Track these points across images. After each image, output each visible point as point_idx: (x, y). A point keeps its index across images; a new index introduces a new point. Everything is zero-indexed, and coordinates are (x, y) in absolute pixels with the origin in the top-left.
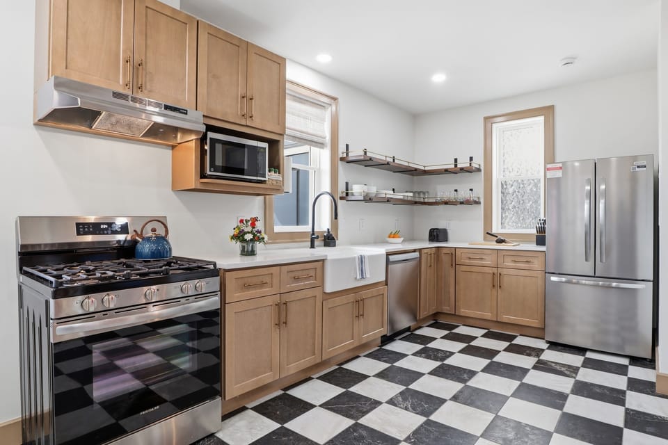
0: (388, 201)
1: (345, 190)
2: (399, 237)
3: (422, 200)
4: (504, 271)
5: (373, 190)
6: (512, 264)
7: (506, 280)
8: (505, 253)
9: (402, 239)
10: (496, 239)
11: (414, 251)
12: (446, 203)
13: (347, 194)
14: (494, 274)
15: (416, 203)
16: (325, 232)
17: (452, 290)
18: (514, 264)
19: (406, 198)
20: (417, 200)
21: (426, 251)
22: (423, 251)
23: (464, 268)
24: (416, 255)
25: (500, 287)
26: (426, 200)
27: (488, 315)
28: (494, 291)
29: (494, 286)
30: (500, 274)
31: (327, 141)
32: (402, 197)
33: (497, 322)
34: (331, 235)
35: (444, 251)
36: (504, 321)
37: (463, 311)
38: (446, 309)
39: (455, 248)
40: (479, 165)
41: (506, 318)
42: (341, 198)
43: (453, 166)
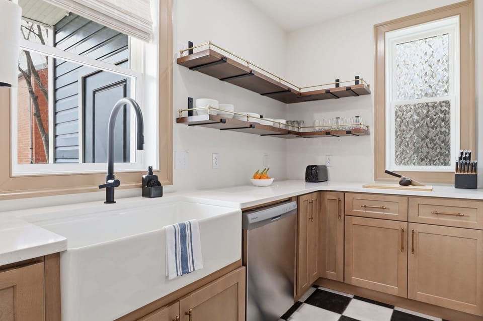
0: (251, 126)
1: (186, 107)
2: (267, 178)
3: (296, 130)
4: (418, 228)
5: (229, 110)
6: (433, 218)
7: (421, 241)
8: (420, 201)
9: (272, 180)
10: (400, 179)
11: (289, 200)
12: (328, 133)
13: (190, 114)
14: (403, 231)
15: (289, 132)
16: (144, 172)
17: (340, 250)
18: (436, 218)
19: (277, 126)
20: (290, 129)
21: (305, 198)
22: (302, 199)
23: (355, 220)
24: (292, 205)
25: (413, 250)
26: (301, 131)
27: (393, 289)
28: (403, 256)
29: (403, 248)
30: (413, 232)
31: (154, 31)
32: (271, 124)
33: (407, 299)
34: (156, 177)
35: (328, 196)
36: (418, 299)
37: (355, 280)
38: (331, 274)
39: (344, 193)
40: (368, 86)
41: (421, 295)
42: (180, 120)
43: (334, 86)
